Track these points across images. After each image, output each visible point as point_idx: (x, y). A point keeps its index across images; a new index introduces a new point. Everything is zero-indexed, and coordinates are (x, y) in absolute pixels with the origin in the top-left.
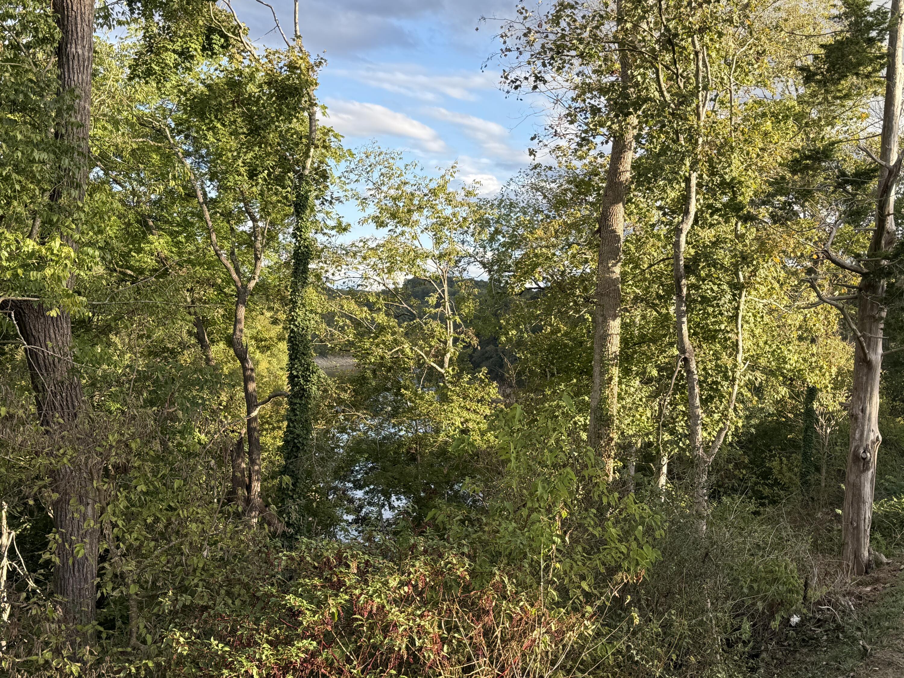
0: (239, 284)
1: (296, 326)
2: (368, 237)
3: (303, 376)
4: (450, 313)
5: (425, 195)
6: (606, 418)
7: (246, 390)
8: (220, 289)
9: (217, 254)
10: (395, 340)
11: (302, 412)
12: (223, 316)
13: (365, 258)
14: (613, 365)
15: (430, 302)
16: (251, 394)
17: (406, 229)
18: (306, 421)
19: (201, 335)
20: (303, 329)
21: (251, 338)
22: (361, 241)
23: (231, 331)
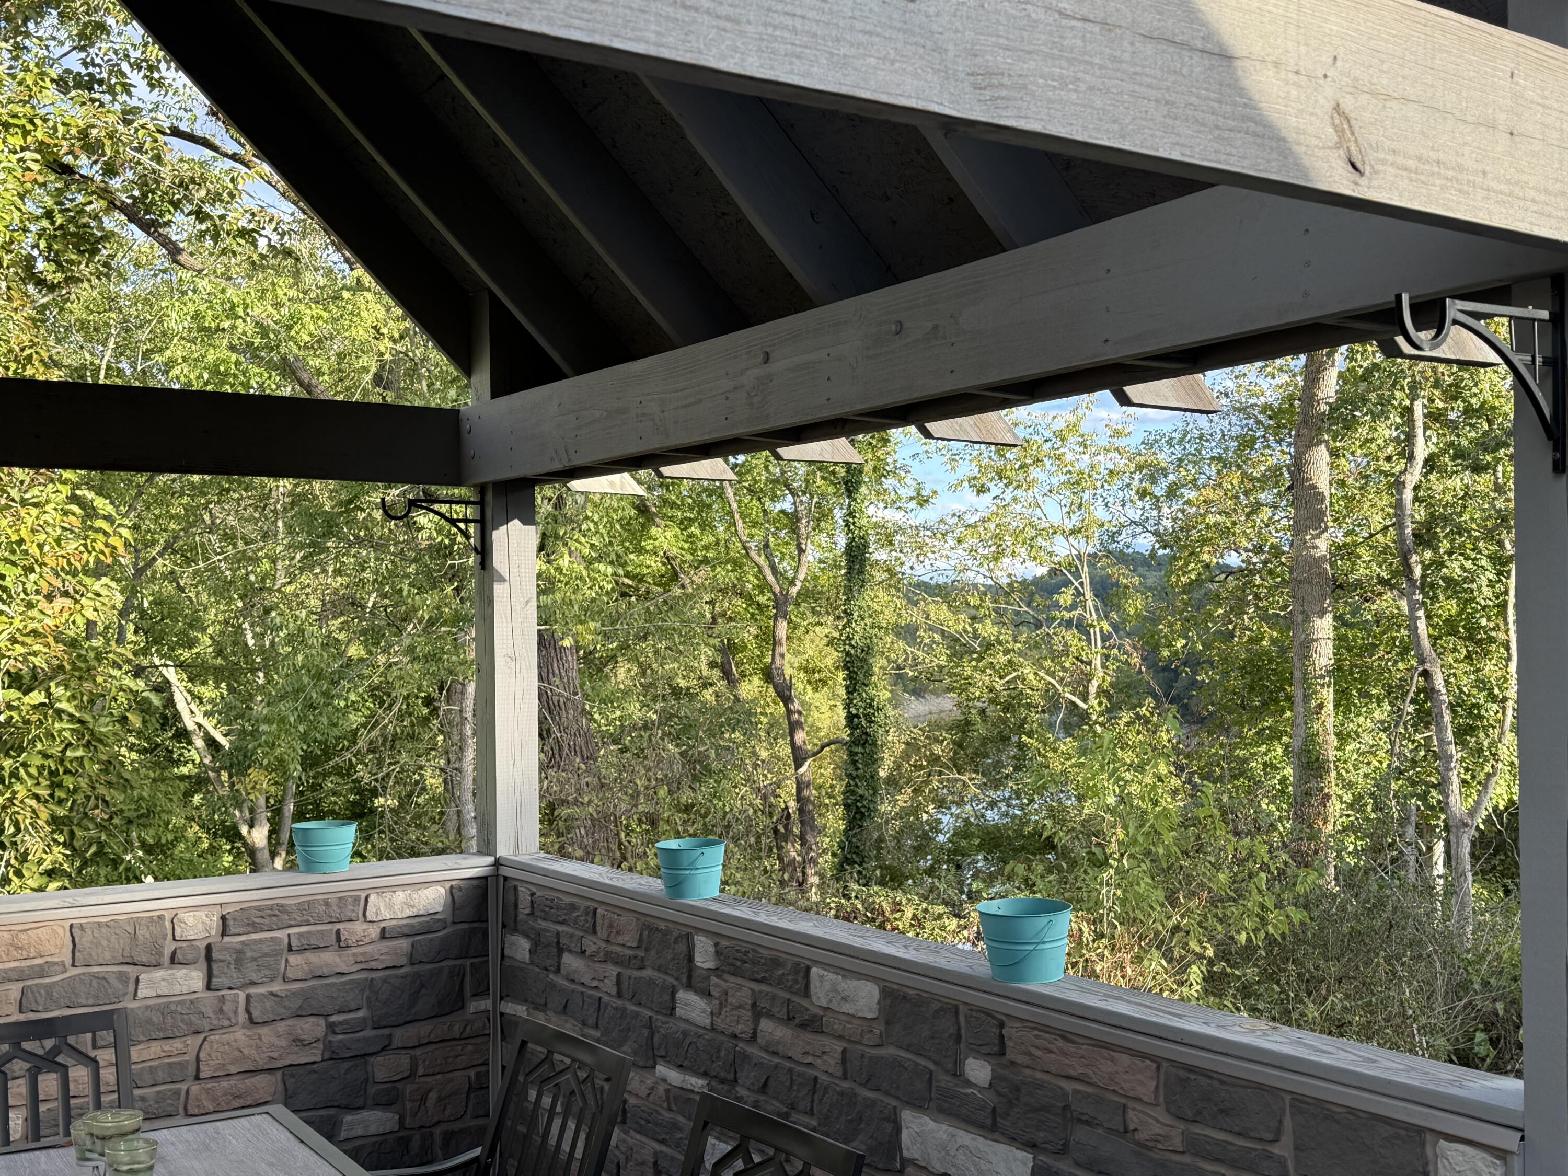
0: (777, 589)
3: (865, 715)
4: (1095, 617)
6: (1316, 765)
9: (745, 548)
10: (1010, 661)
11: (866, 765)
14: (1323, 686)
15: (1062, 602)
17: (1019, 493)
19: (727, 666)
21: (799, 669)
23: (768, 660)
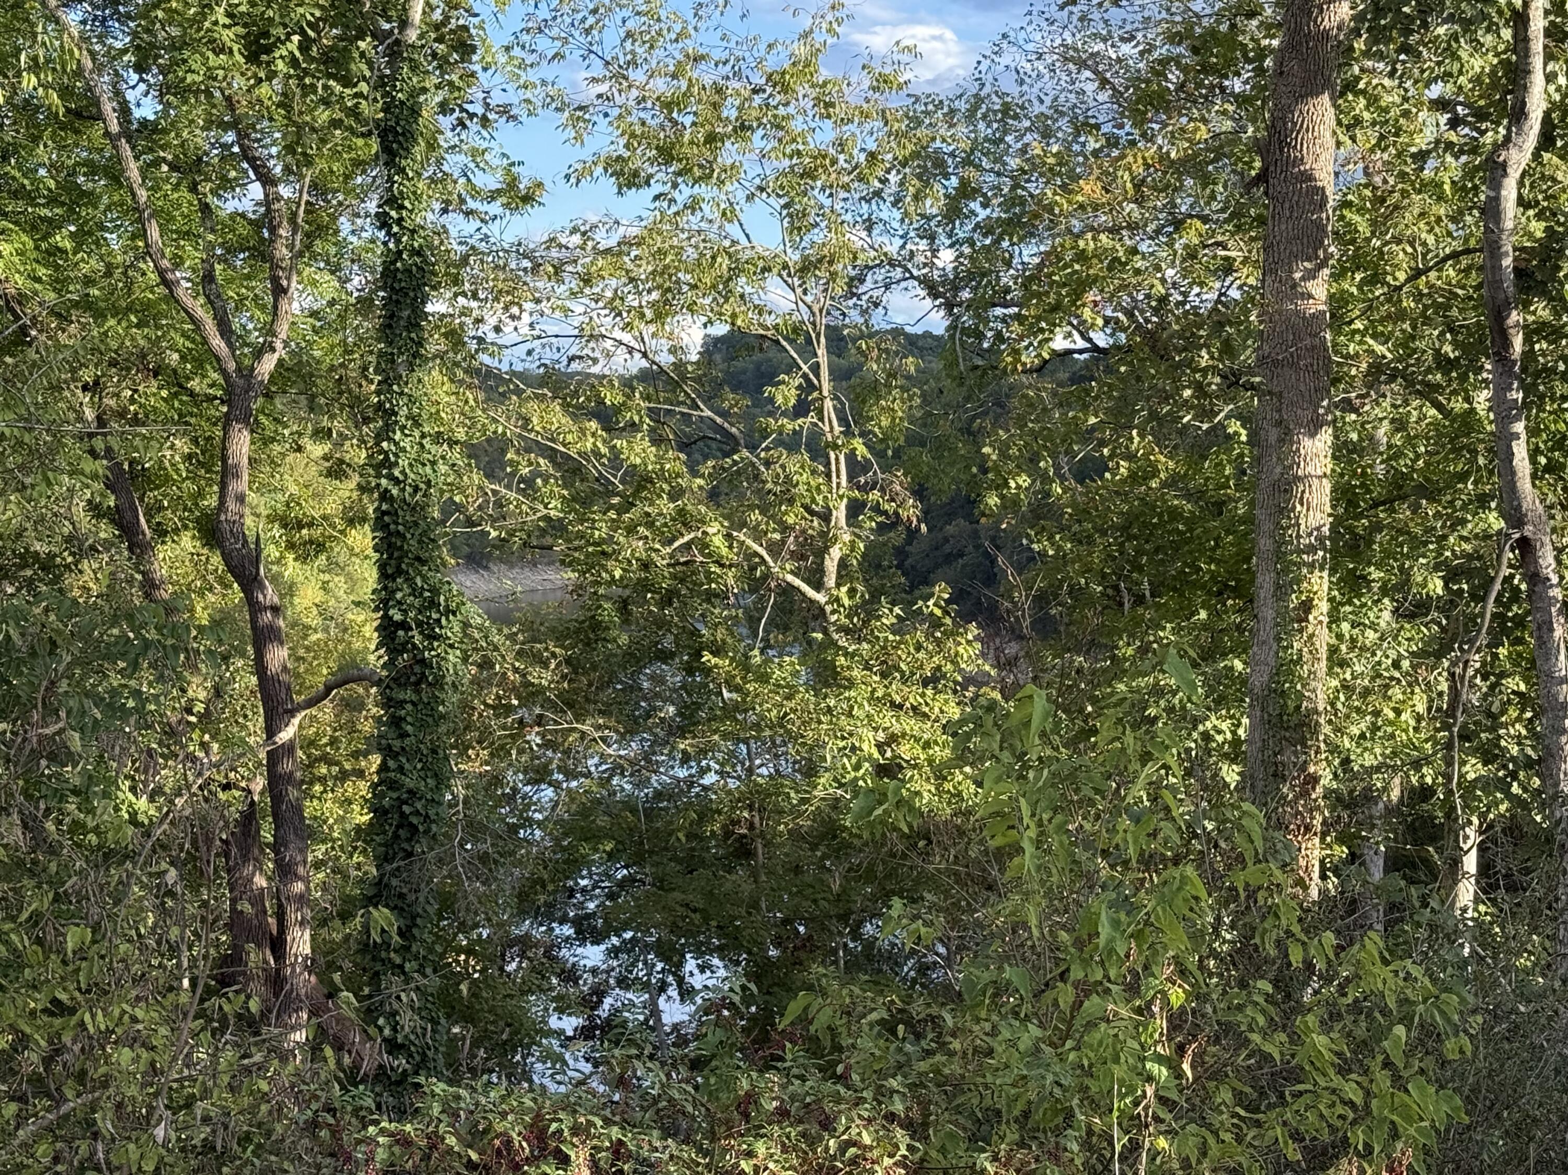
0: (231, 366)
1: (397, 481)
2: (594, 219)
3: (419, 624)
4: (838, 429)
5: (755, 91)
6: (1295, 720)
7: (260, 668)
8: (177, 383)
9: (165, 282)
10: (681, 512)
11: (422, 725)
12: (189, 457)
13: (587, 281)
14: (1311, 566)
15: (779, 400)
16: (275, 679)
17: (702, 190)
18: (434, 751)
19: (128, 515)
20: (416, 489)
21: (271, 519)
22: (574, 230)
23: (211, 501)
